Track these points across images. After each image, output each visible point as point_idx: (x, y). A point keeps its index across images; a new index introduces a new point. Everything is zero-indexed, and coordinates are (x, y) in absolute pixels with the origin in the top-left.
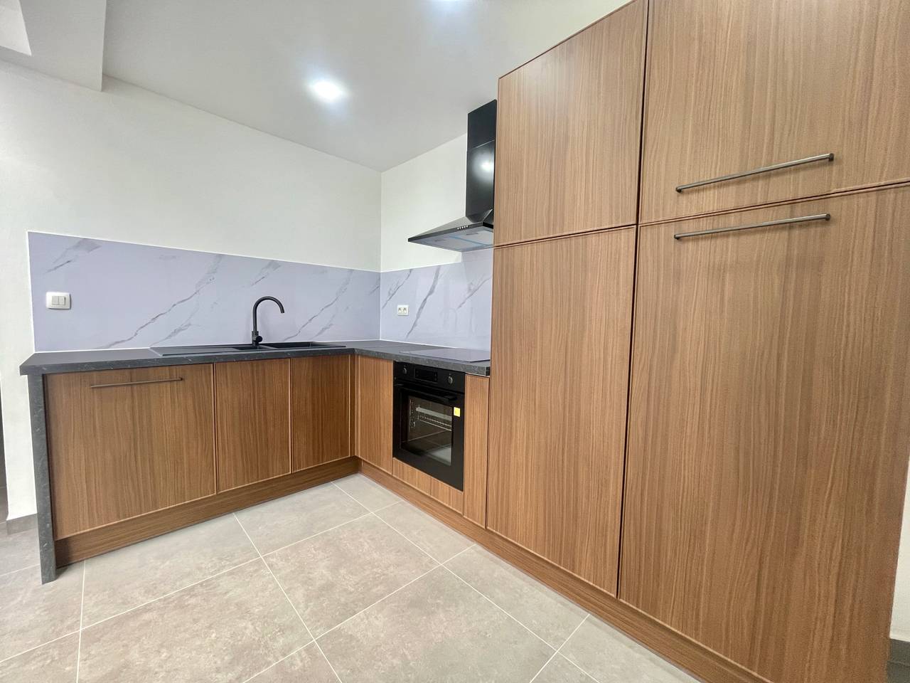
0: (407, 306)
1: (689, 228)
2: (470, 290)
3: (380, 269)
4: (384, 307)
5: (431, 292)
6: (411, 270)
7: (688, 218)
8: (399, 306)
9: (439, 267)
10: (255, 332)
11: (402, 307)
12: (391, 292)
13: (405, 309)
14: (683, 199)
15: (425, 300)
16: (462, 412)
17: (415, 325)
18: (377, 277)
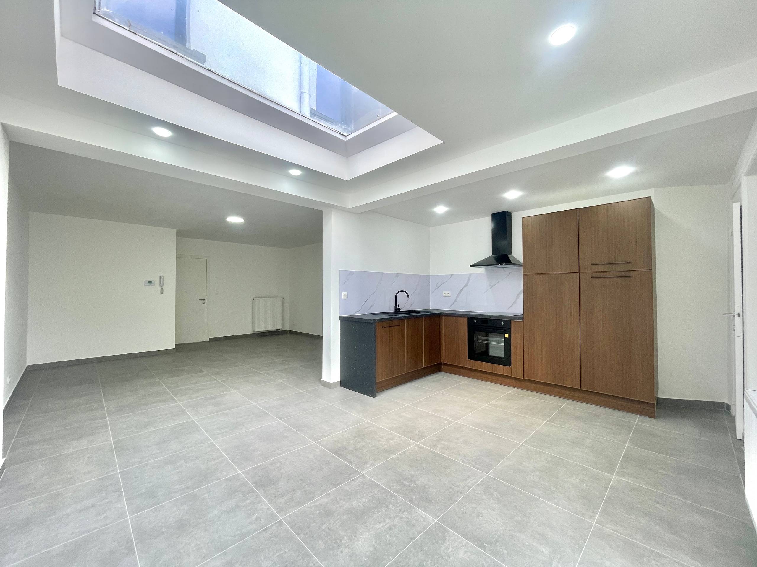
0: (450, 292)
1: (595, 275)
2: (490, 285)
3: (430, 274)
4: (433, 292)
5: (465, 286)
6: (452, 275)
7: (595, 272)
8: (444, 292)
9: (470, 275)
10: (396, 306)
11: (447, 292)
12: (438, 285)
14: (593, 267)
15: (462, 289)
16: (510, 336)
17: (455, 301)
18: (429, 277)
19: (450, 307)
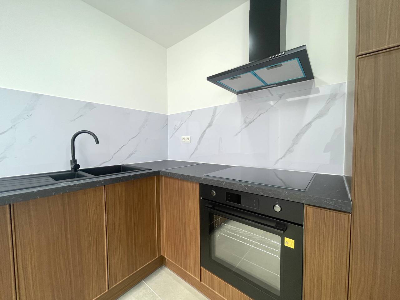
2: (245, 122)
4: (171, 138)
5: (210, 125)
6: (192, 112)
8: (183, 137)
9: (216, 108)
10: (74, 161)
11: (186, 137)
12: (176, 128)
13: (188, 138)
15: (205, 131)
17: (196, 149)
19: (190, 157)
